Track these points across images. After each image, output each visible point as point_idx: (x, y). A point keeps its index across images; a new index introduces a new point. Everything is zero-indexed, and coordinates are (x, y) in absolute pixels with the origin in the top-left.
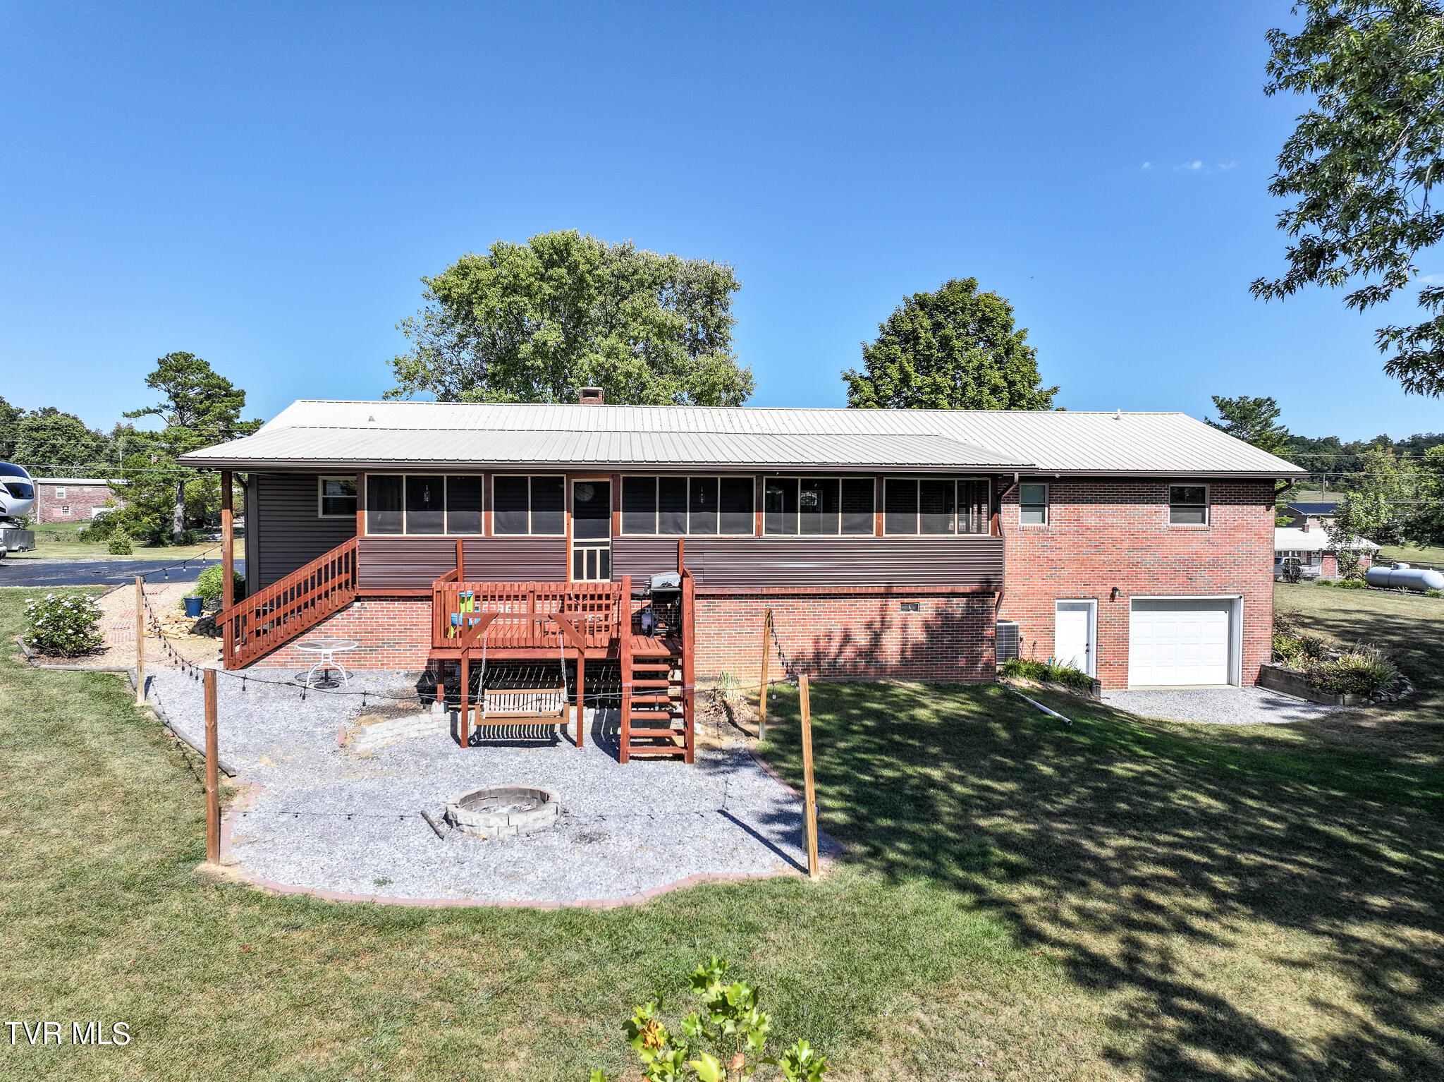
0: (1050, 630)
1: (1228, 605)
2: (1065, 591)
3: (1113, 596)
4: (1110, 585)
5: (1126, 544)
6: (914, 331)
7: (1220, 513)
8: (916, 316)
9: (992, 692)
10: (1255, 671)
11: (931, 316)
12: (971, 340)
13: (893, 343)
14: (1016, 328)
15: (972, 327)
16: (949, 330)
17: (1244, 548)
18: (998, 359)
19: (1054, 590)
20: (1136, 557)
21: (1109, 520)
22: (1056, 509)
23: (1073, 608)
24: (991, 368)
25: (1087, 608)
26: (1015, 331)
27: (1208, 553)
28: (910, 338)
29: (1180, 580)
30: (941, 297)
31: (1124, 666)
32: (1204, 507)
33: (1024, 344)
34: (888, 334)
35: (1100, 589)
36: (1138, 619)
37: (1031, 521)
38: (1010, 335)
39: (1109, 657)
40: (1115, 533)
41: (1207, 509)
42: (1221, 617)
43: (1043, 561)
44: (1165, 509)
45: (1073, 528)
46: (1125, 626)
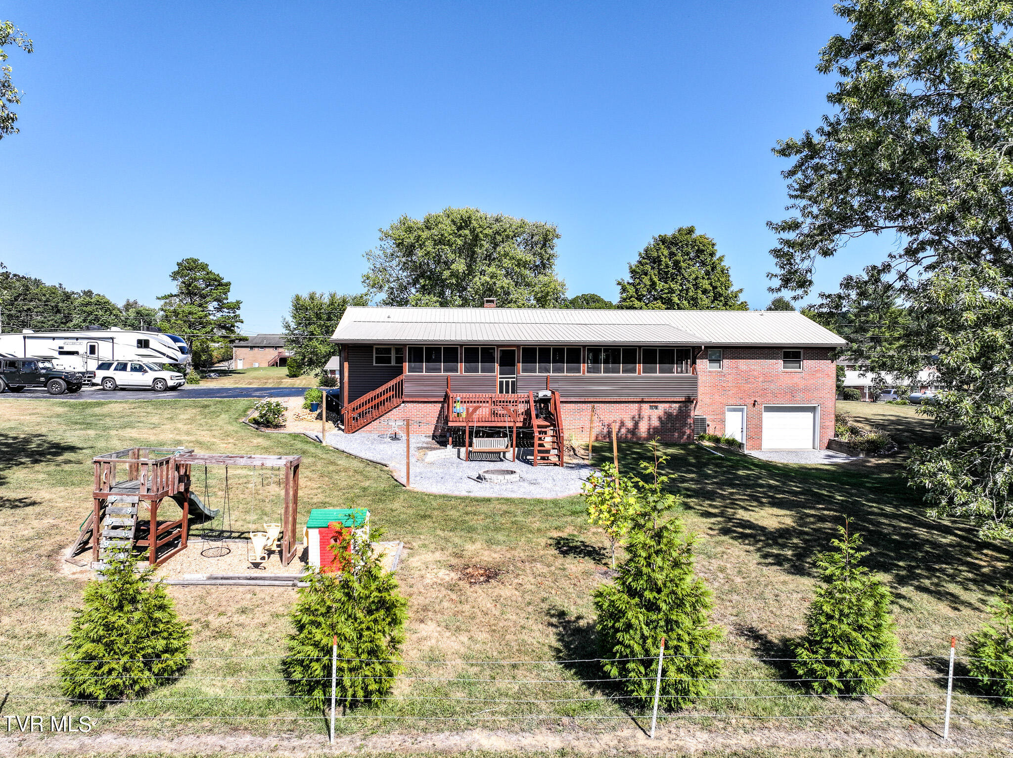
0: (723, 421)
1: (813, 409)
2: (731, 402)
3: (754, 405)
4: (753, 399)
5: (761, 379)
6: (659, 257)
7: (808, 364)
8: (660, 249)
9: (691, 447)
10: (826, 442)
11: (669, 248)
12: (691, 263)
13: (647, 264)
14: (718, 255)
15: (692, 255)
16: (679, 257)
17: (820, 381)
18: (707, 273)
19: (725, 402)
20: (766, 385)
21: (753, 368)
22: (726, 362)
23: (735, 410)
24: (703, 278)
25: (742, 410)
26: (717, 257)
27: (802, 384)
28: (656, 261)
29: (788, 397)
30: (674, 237)
31: (760, 439)
32: (800, 361)
33: (723, 264)
34: (644, 258)
35: (748, 401)
36: (766, 416)
37: (714, 367)
38: (715, 259)
39: (752, 434)
40: (756, 373)
41: (802, 362)
42: (810, 415)
43: (719, 387)
44: (781, 362)
45: (735, 371)
46: (761, 420)
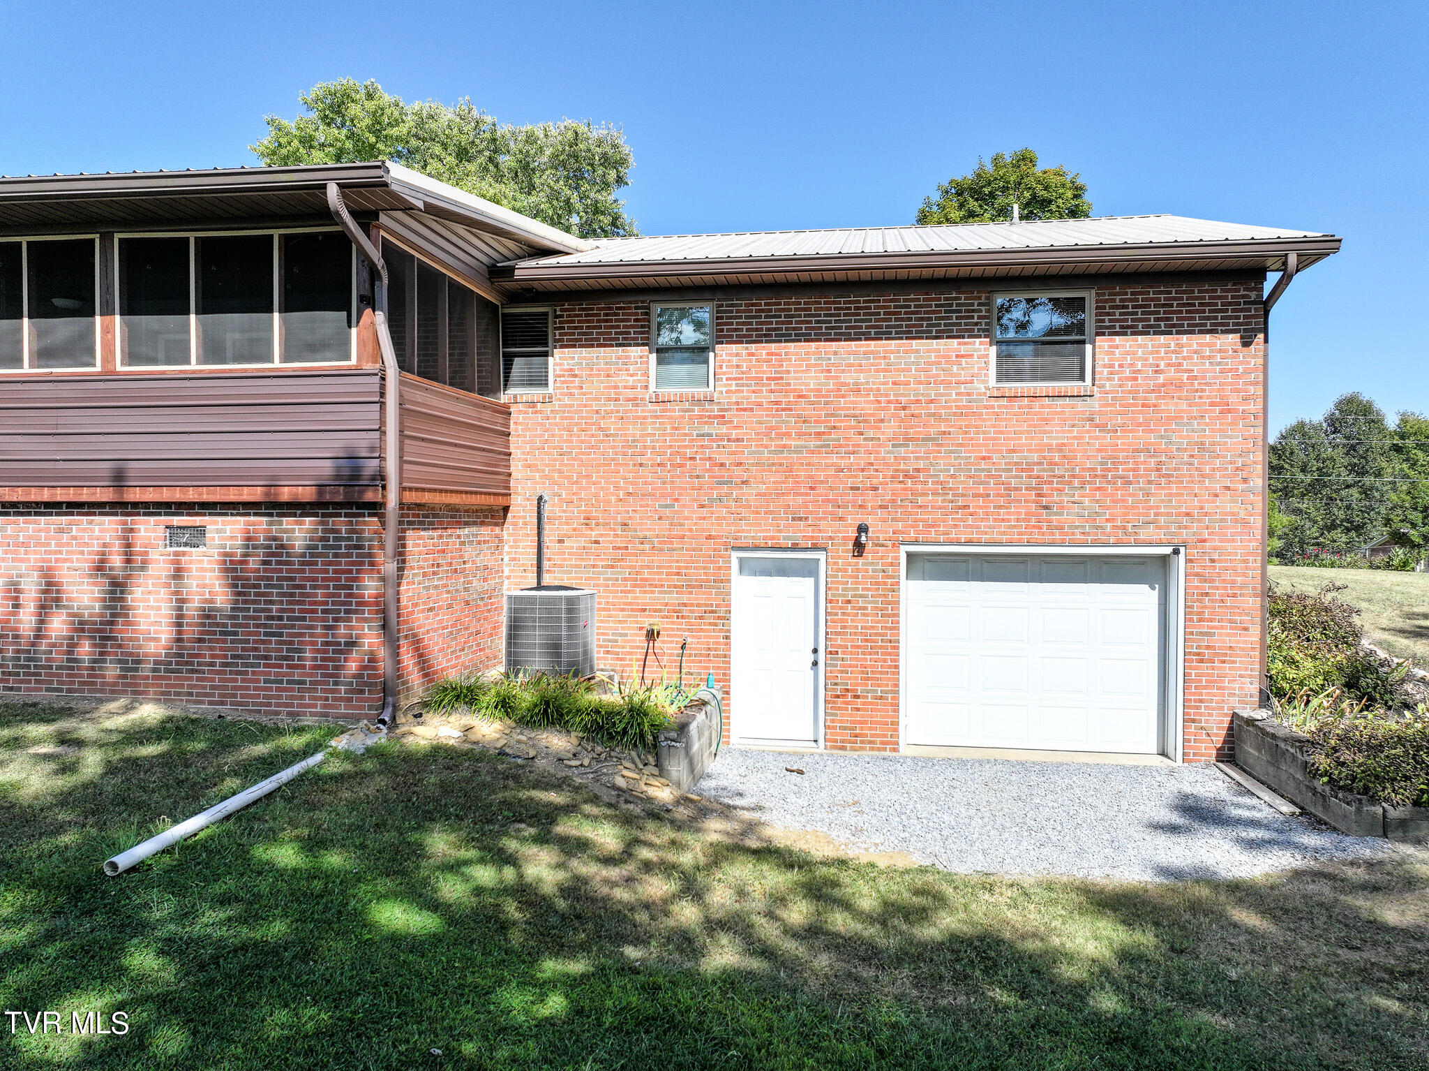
0: (720, 615)
1: (1153, 570)
2: (751, 534)
3: (859, 548)
4: (853, 521)
5: (890, 429)
7: (1121, 355)
10: (1217, 726)
17: (1183, 436)
19: (726, 531)
20: (913, 457)
21: (849, 378)
22: (728, 354)
23: (782, 570)
25: (809, 570)
27: (1091, 448)
29: (1020, 510)
31: (891, 701)
32: (1083, 342)
35: (829, 528)
36: (921, 598)
37: (680, 380)
39: (853, 680)
40: (865, 405)
41: (1088, 347)
42: (1143, 597)
43: (701, 466)
44: (984, 350)
45: (766, 397)
46: (890, 610)
